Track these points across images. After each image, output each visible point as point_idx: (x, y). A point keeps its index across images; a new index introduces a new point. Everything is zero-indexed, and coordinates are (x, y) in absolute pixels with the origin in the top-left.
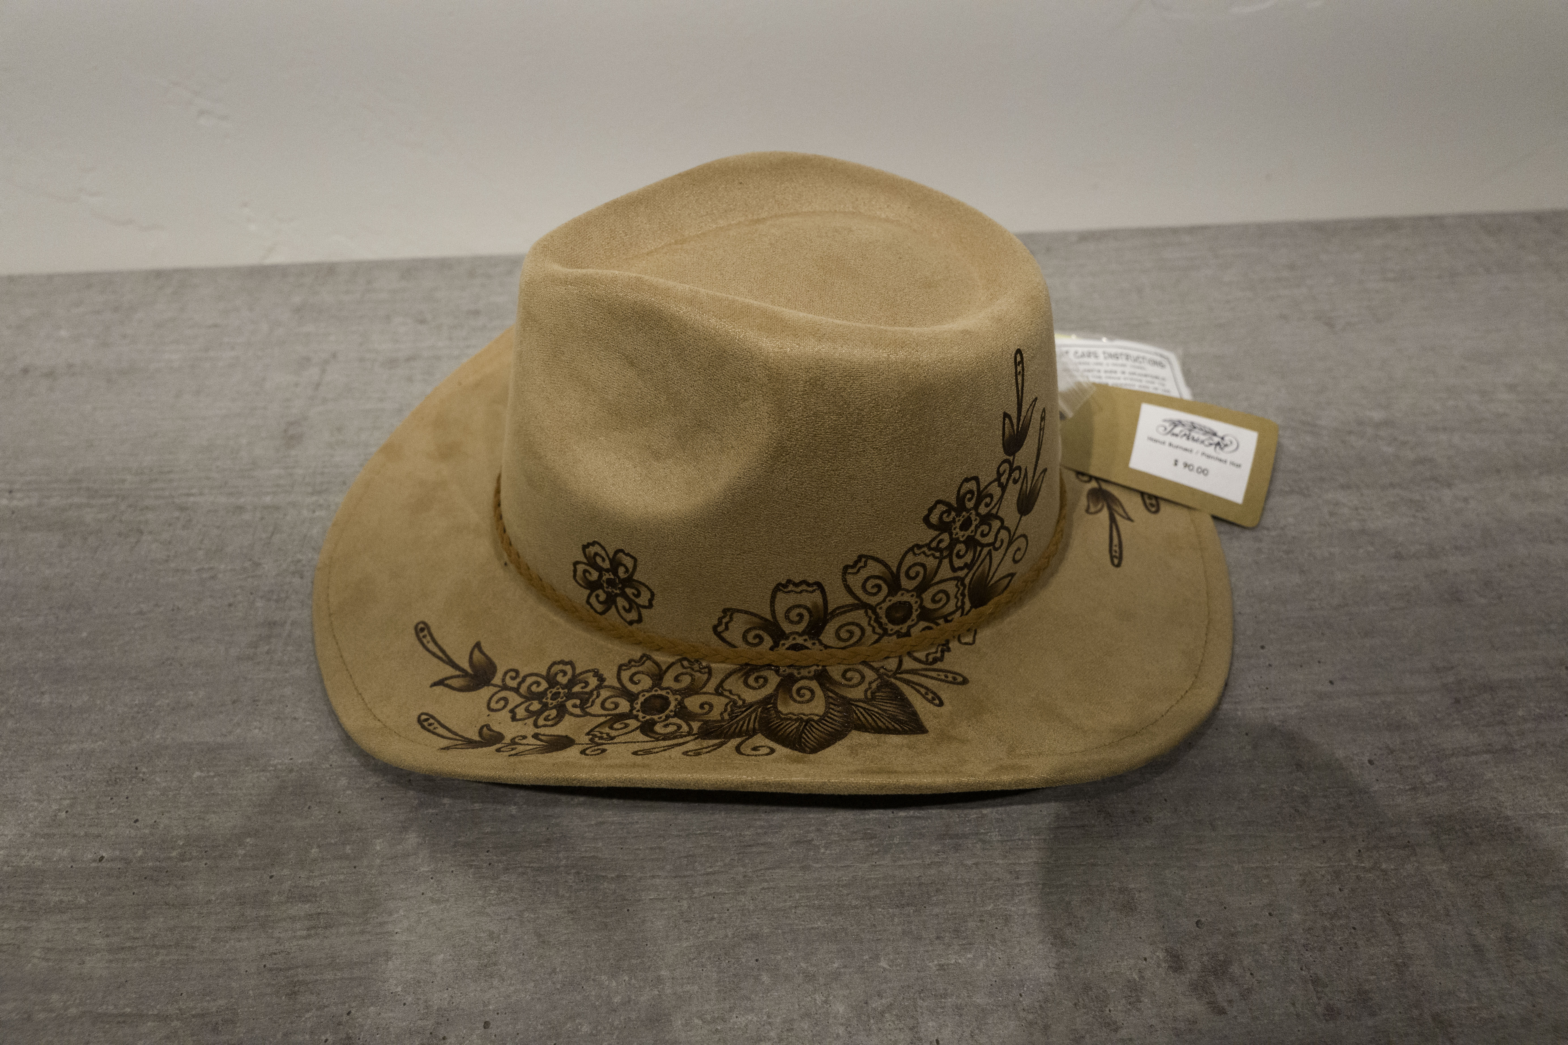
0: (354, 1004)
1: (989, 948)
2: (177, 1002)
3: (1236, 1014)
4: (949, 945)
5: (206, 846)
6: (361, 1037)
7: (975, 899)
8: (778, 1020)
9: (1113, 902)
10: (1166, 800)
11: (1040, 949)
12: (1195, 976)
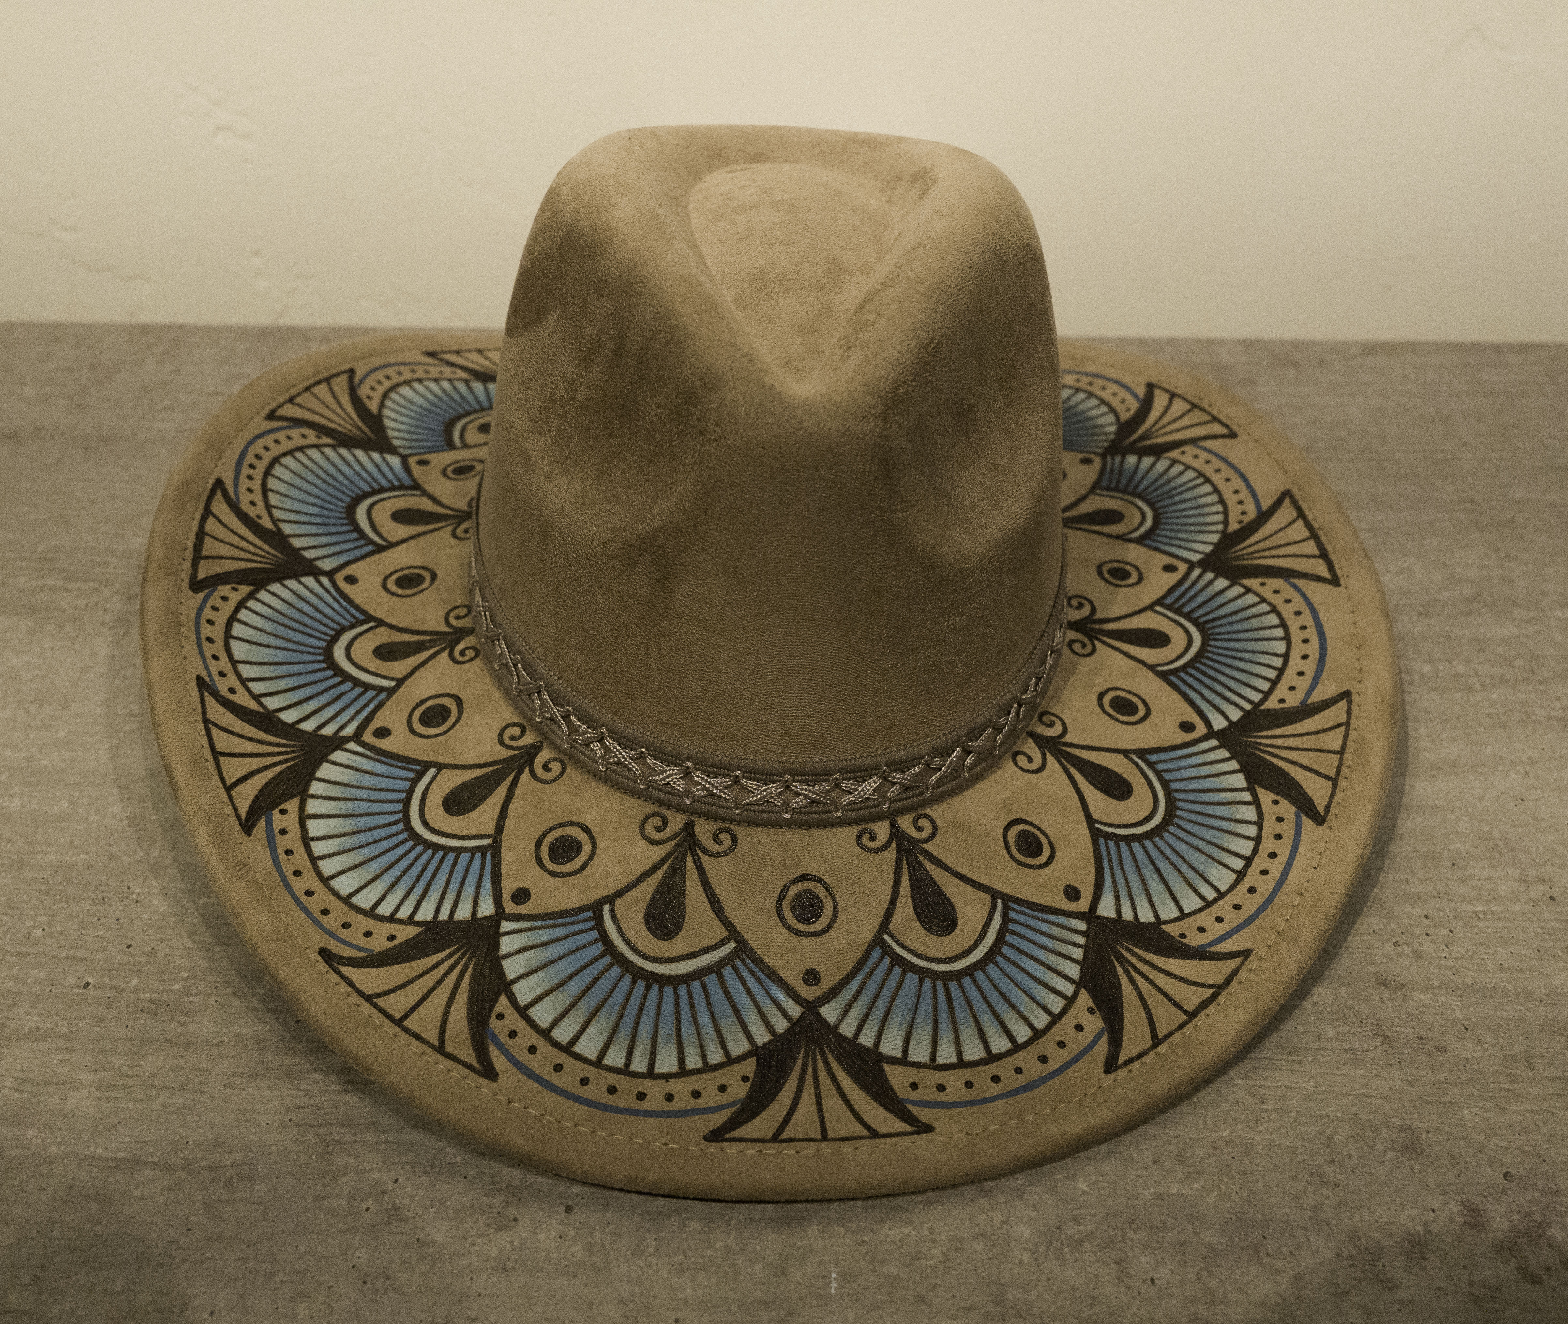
0: (401, 1172)
1: (1223, 1180)
2: (181, 1150)
4: (1170, 1172)
5: (216, 981)
6: (411, 1209)
7: (1205, 1122)
8: (944, 1237)
9: (1393, 1141)
10: (1466, 1029)
11: (1291, 1187)
12: (1500, 1236)
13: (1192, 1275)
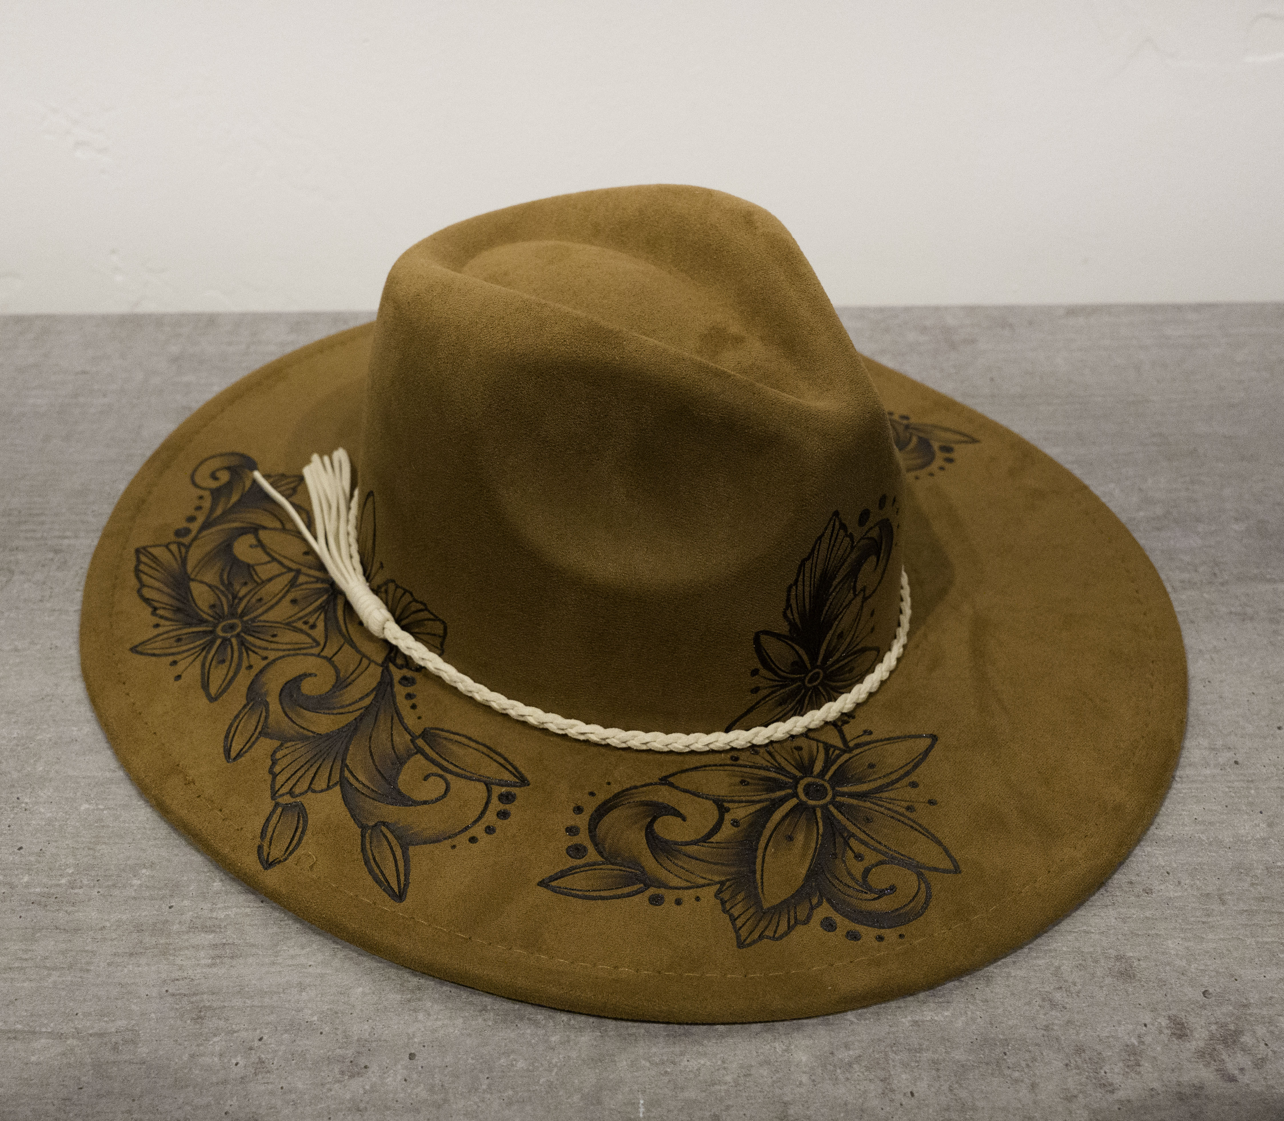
0: (266, 1031)
1: (968, 1007)
2: (72, 1020)
3: (1248, 1082)
5: (97, 876)
6: (275, 1062)
8: (734, 1065)
9: (1110, 969)
10: (1168, 873)
11: (1026, 1010)
12: (1201, 1044)
13: (945, 1088)
